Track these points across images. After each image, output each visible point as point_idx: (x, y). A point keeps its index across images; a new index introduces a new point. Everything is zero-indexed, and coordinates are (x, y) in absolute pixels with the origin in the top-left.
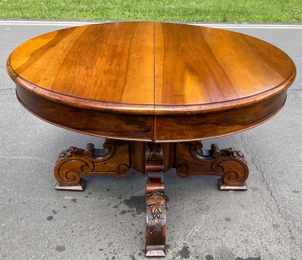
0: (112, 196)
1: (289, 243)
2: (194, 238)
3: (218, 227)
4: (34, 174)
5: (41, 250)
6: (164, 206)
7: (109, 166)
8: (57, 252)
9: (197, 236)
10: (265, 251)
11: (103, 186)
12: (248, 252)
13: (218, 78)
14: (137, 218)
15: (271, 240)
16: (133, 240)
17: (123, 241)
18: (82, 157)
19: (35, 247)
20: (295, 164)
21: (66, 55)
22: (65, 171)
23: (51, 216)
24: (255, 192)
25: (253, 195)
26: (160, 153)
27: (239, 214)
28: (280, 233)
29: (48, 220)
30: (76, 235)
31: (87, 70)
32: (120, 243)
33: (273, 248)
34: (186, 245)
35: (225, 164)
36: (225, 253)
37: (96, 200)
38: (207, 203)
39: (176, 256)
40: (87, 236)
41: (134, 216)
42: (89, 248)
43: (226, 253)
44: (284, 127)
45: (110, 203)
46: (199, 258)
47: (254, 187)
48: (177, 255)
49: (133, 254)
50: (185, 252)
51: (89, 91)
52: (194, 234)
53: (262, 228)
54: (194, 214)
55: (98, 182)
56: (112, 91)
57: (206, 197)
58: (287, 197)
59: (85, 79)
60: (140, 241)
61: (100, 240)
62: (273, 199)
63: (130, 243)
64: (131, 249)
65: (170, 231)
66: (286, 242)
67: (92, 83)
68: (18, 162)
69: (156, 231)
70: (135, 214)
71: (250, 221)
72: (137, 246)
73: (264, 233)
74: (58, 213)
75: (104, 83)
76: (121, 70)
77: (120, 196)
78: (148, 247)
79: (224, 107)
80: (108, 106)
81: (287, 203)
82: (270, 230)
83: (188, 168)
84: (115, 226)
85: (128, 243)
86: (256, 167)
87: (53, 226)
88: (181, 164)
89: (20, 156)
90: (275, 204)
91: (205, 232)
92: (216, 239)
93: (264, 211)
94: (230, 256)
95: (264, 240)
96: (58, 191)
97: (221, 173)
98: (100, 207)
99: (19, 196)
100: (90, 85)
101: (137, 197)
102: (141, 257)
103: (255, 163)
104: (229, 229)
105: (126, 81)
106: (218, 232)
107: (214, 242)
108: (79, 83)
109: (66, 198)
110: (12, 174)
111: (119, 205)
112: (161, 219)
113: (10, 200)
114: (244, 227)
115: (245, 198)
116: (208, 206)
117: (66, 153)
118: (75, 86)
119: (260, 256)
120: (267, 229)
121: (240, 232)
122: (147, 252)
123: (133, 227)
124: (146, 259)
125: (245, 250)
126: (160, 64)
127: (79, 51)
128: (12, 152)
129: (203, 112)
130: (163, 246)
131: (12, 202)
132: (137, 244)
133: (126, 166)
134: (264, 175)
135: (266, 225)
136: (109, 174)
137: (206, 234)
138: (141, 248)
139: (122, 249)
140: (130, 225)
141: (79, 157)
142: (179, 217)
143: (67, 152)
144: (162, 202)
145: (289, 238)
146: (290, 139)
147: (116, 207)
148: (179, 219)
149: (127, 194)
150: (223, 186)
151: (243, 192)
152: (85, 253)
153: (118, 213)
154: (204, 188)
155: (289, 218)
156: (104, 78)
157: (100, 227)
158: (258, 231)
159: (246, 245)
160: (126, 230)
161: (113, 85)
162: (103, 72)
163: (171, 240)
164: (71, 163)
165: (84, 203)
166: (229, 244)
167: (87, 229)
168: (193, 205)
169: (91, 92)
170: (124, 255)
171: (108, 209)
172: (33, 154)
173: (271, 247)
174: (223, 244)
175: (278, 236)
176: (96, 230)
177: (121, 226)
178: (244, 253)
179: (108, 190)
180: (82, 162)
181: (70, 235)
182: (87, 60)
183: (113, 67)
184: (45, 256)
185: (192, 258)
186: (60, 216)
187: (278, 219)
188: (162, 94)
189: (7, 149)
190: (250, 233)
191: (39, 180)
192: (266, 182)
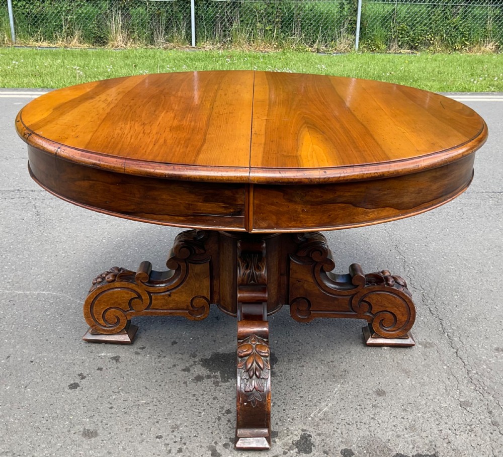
0: (180, 352)
1: (489, 432)
2: (320, 422)
3: (363, 404)
4: (50, 318)
5: (56, 435)
6: (268, 359)
7: (177, 299)
8: (84, 439)
9: (325, 418)
10: (445, 445)
11: (165, 338)
12: (416, 445)
13: (355, 137)
14: (222, 388)
15: (457, 427)
16: (215, 422)
17: (197, 424)
18: (131, 282)
19: (47, 430)
20: (498, 306)
21: (111, 109)
22: (103, 308)
23: (76, 382)
24: (429, 350)
25: (424, 354)
26: (263, 271)
27: (400, 385)
28: (472, 416)
29: (70, 388)
30: (117, 413)
31: (143, 126)
32: (192, 427)
33: (461, 440)
34: (306, 432)
35: (373, 298)
36: (376, 447)
37: (153, 358)
38: (343, 366)
39: (289, 450)
40: (136, 416)
41: (216, 384)
42: (139, 434)
43: (378, 447)
44: (477, 249)
45: (177, 364)
46: (330, 454)
47: (427, 343)
48: (291, 448)
49: (214, 445)
50: (305, 444)
51: (144, 150)
52: (321, 415)
53: (440, 407)
54: (321, 384)
55: (157, 331)
56: (181, 151)
57: (342, 357)
58: (483, 357)
59: (139, 137)
60: (227, 424)
61: (157, 422)
62: (460, 361)
63: (209, 428)
64: (210, 438)
65: (279, 410)
66: (484, 430)
67: (150, 142)
68: (26, 299)
69: (252, 401)
70: (218, 382)
71: (420, 396)
72: (222, 432)
73: (443, 415)
74: (87, 378)
75: (169, 142)
76: (198, 126)
77: (194, 353)
78: (240, 432)
79: (364, 174)
80: (174, 169)
81: (485, 367)
82: (454, 410)
83: (310, 305)
84: (184, 399)
85: (205, 427)
86: (430, 310)
87: (78, 399)
88: (298, 296)
89: (29, 289)
90: (463, 369)
91: (340, 412)
92: (359, 424)
93: (444, 380)
94: (385, 451)
95: (443, 426)
96: (90, 344)
97: (368, 314)
98: (159, 370)
99: (24, 350)
100: (146, 143)
101: (222, 354)
102: (227, 450)
103: (427, 304)
104: (383, 408)
105: (205, 139)
106: (362, 413)
107: (355, 428)
108: (129, 141)
109: (103, 354)
110: (15, 318)
111: (191, 366)
112: (263, 380)
113: (8, 357)
114: (409, 405)
115: (411, 359)
116: (345, 371)
117: (105, 277)
118: (122, 145)
119: (438, 452)
120: (450, 408)
121: (402, 414)
122: (238, 440)
123: (215, 402)
124: (236, 452)
125: (410, 442)
126: (262, 120)
127: (131, 104)
128: (17, 285)
129: (331, 180)
130: (266, 431)
131: (11, 361)
132: (222, 430)
133: (204, 300)
134: (444, 323)
135: (448, 403)
136: (176, 313)
137: (342, 416)
138: (228, 436)
139: (195, 436)
140: (210, 399)
141: (127, 283)
142: (294, 388)
143: (106, 275)
144: (265, 350)
145: (489, 424)
146: (489, 267)
147: (187, 370)
148: (295, 390)
149: (206, 350)
150: (372, 338)
151: (407, 350)
152: (132, 442)
153: (189, 379)
154: (339, 342)
155: (489, 391)
156: (170, 136)
157: (159, 401)
158: (434, 411)
159: (411, 434)
160: (202, 407)
161: (184, 143)
162: (168, 129)
163: (280, 424)
164: (113, 293)
165: (132, 362)
166: (382, 432)
167: (136, 404)
168: (319, 369)
169: (148, 151)
170: (198, 446)
171: (173, 374)
172: (51, 286)
173: (456, 438)
174: (372, 432)
175: (469, 420)
176: (151, 405)
177: (195, 400)
178: (408, 447)
179: (174, 343)
180: (131, 292)
181: (107, 413)
182: (144, 115)
183: (185, 123)
184: (64, 445)
185: (317, 454)
186: (91, 383)
187: (469, 393)
188: (263, 154)
189: (8, 279)
190: (419, 415)
191: (58, 326)
192: (446, 334)
